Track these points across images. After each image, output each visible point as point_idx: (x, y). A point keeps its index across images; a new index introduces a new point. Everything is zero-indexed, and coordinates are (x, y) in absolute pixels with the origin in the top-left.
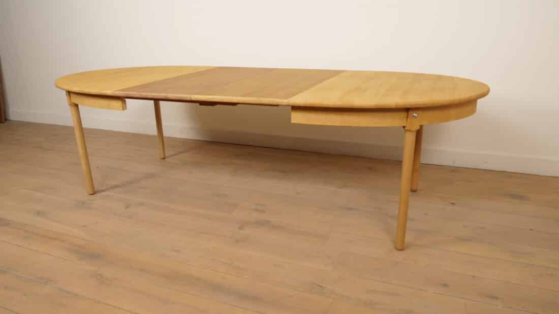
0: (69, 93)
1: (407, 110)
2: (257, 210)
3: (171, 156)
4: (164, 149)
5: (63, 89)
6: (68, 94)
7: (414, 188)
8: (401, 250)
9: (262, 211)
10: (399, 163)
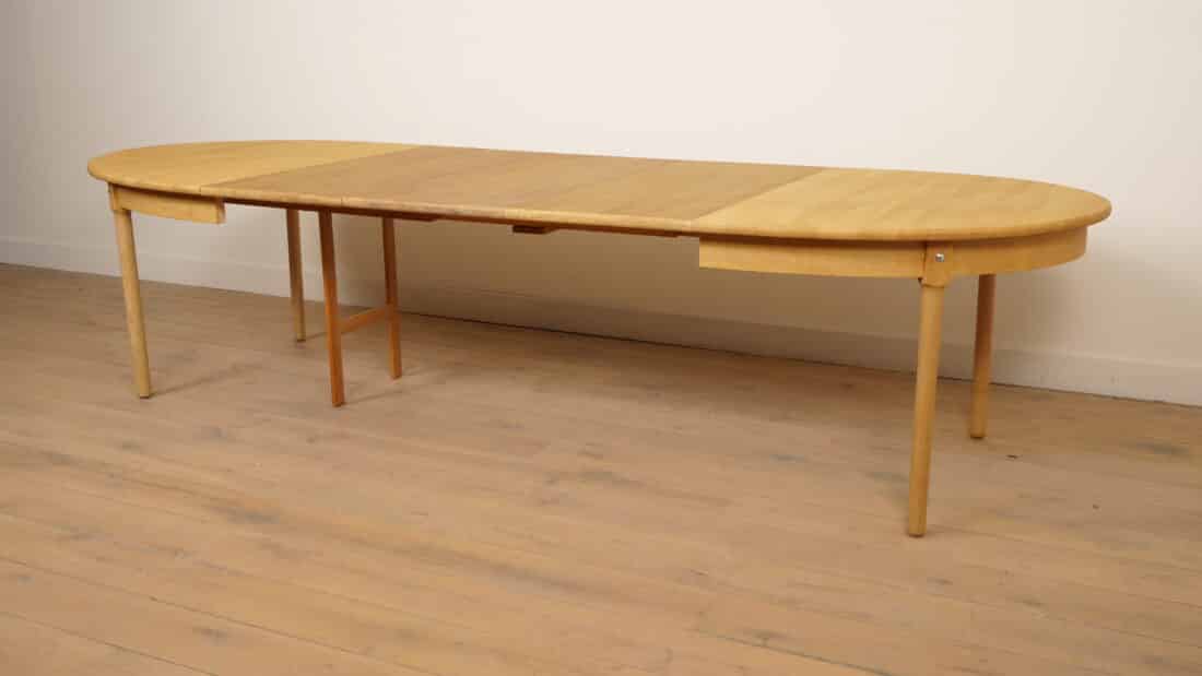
0: (116, 187)
1: (924, 245)
2: (587, 454)
3: (316, 336)
4: (302, 321)
5: (104, 179)
6: (112, 189)
7: (978, 432)
8: (917, 536)
9: (599, 457)
10: (911, 376)
